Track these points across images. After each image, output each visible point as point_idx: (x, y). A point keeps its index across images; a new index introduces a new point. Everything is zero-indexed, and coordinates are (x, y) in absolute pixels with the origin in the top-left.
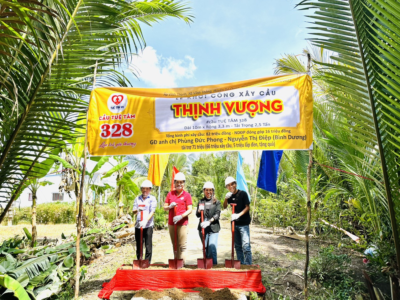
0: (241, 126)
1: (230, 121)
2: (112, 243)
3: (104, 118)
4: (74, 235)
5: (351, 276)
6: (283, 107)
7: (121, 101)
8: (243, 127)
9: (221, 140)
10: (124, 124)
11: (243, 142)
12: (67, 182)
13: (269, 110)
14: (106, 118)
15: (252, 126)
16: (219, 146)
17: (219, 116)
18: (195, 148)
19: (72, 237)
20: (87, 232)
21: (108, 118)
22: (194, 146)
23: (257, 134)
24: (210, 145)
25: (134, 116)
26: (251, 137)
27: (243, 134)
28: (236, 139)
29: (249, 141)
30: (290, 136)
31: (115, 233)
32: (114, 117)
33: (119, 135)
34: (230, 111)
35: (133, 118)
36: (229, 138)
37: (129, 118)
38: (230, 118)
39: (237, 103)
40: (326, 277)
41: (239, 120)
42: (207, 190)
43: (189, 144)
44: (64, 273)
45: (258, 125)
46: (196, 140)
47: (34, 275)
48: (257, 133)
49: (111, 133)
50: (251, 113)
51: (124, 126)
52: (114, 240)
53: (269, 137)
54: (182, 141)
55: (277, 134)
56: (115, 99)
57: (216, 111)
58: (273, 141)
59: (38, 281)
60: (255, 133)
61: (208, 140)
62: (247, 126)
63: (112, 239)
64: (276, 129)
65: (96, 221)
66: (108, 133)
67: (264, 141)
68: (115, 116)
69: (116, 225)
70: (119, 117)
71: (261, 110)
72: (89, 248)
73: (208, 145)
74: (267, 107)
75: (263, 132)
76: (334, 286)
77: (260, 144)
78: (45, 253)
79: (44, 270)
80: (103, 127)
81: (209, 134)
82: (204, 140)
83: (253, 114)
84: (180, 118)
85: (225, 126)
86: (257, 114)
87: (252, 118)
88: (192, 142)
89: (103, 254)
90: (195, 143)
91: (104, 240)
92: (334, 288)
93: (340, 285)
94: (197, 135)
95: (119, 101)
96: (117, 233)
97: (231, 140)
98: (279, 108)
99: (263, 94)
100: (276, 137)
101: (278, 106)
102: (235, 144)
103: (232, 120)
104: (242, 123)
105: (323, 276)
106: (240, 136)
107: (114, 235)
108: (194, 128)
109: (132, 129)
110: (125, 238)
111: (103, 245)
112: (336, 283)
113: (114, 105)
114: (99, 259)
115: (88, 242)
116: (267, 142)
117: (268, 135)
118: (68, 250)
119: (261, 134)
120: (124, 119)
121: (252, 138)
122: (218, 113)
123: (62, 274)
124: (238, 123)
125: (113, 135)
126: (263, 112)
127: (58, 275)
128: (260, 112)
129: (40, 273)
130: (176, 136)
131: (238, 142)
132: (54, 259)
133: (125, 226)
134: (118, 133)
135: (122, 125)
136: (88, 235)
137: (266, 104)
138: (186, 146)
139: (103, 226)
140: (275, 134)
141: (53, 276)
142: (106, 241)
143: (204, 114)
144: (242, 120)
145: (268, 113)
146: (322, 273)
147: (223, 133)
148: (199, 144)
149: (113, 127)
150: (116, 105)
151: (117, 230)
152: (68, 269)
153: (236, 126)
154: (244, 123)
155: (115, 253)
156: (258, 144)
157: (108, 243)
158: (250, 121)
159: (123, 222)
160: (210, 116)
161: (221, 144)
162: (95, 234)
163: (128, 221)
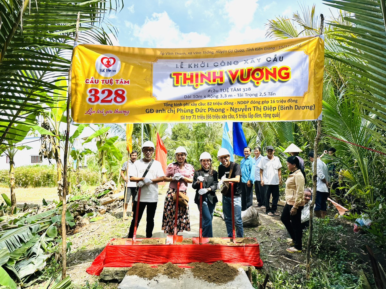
0: (244, 95)
1: (233, 90)
2: (97, 210)
3: (92, 81)
4: (56, 202)
5: (345, 246)
6: (291, 75)
7: (113, 64)
8: (247, 97)
9: (223, 111)
10: (116, 89)
11: (246, 113)
12: (45, 147)
13: (276, 78)
14: (94, 82)
15: (256, 95)
16: (221, 117)
17: (221, 84)
18: (195, 119)
19: (54, 204)
20: (70, 199)
21: (97, 82)
22: (194, 117)
23: (261, 105)
24: (212, 116)
25: (128, 82)
26: (254, 107)
27: (246, 104)
28: (239, 110)
29: (253, 112)
30: (296, 107)
31: (99, 200)
32: (104, 82)
33: (110, 101)
34: (234, 79)
35: (127, 84)
36: (231, 108)
37: (123, 83)
38: (233, 87)
39: (242, 71)
40: (322, 248)
41: (242, 90)
42: (204, 161)
43: (189, 114)
44: (47, 244)
45: (263, 94)
46: (196, 110)
47: (15, 248)
48: (261, 103)
49: (101, 99)
50: (256, 82)
51: (116, 92)
52: (98, 207)
53: (274, 108)
54: (182, 111)
55: (283, 104)
56: (105, 61)
57: (219, 79)
58: (278, 112)
59: (20, 254)
60: (259, 103)
61: (209, 110)
62: (251, 95)
63: (96, 206)
64: (281, 99)
65: (79, 188)
66: (97, 99)
67: (268, 112)
68: (105, 80)
69: (99, 192)
70: (111, 82)
71: (267, 78)
72: (73, 215)
73: (209, 116)
74: (274, 75)
75: (268, 102)
76: (330, 258)
77: (264, 114)
78: (26, 222)
79: (25, 241)
80: (90, 91)
81: (210, 104)
82: (205, 111)
83: (258, 83)
84: (180, 86)
85: (227, 96)
86: (262, 82)
87: (256, 87)
88: (192, 112)
89: (88, 223)
90: (195, 113)
91: (88, 208)
92: (330, 259)
93: (335, 256)
94: (197, 105)
95: (110, 64)
96: (102, 200)
97: (233, 111)
98: (286, 76)
99: (270, 60)
100: (282, 108)
101: (285, 74)
102: (238, 115)
103: (235, 90)
104: (246, 92)
105: (319, 248)
106: (243, 106)
107: (98, 202)
108: (195, 97)
109: (125, 95)
110: (110, 205)
111: (87, 213)
112: (331, 254)
113: (104, 67)
114: (84, 228)
115: (72, 210)
116: (272, 112)
117: (273, 105)
118: (50, 219)
119: (265, 105)
120: (116, 84)
121: (256, 108)
122: (220, 81)
123: (46, 246)
124: (241, 92)
125: (103, 101)
126: (269, 80)
127: (41, 247)
128: (265, 81)
129: (21, 245)
130: (175, 105)
131: (240, 113)
132: (36, 229)
133: (109, 192)
134: (109, 99)
135: (113, 91)
136: (70, 202)
137: (272, 71)
138: (185, 116)
139: (87, 192)
140: (281, 104)
141: (36, 249)
142: (91, 209)
143: (206, 83)
144: (246, 90)
145: (274, 82)
146: (318, 245)
147: (225, 103)
148: (199, 114)
149: (103, 92)
150: (106, 68)
151: (101, 196)
152: (52, 239)
153: (239, 95)
154: (248, 92)
155: (100, 221)
156: (262, 115)
157: (93, 210)
158: (254, 90)
159: (107, 189)
160: (212, 85)
161: (223, 114)
162: (78, 201)
163: (112, 188)
